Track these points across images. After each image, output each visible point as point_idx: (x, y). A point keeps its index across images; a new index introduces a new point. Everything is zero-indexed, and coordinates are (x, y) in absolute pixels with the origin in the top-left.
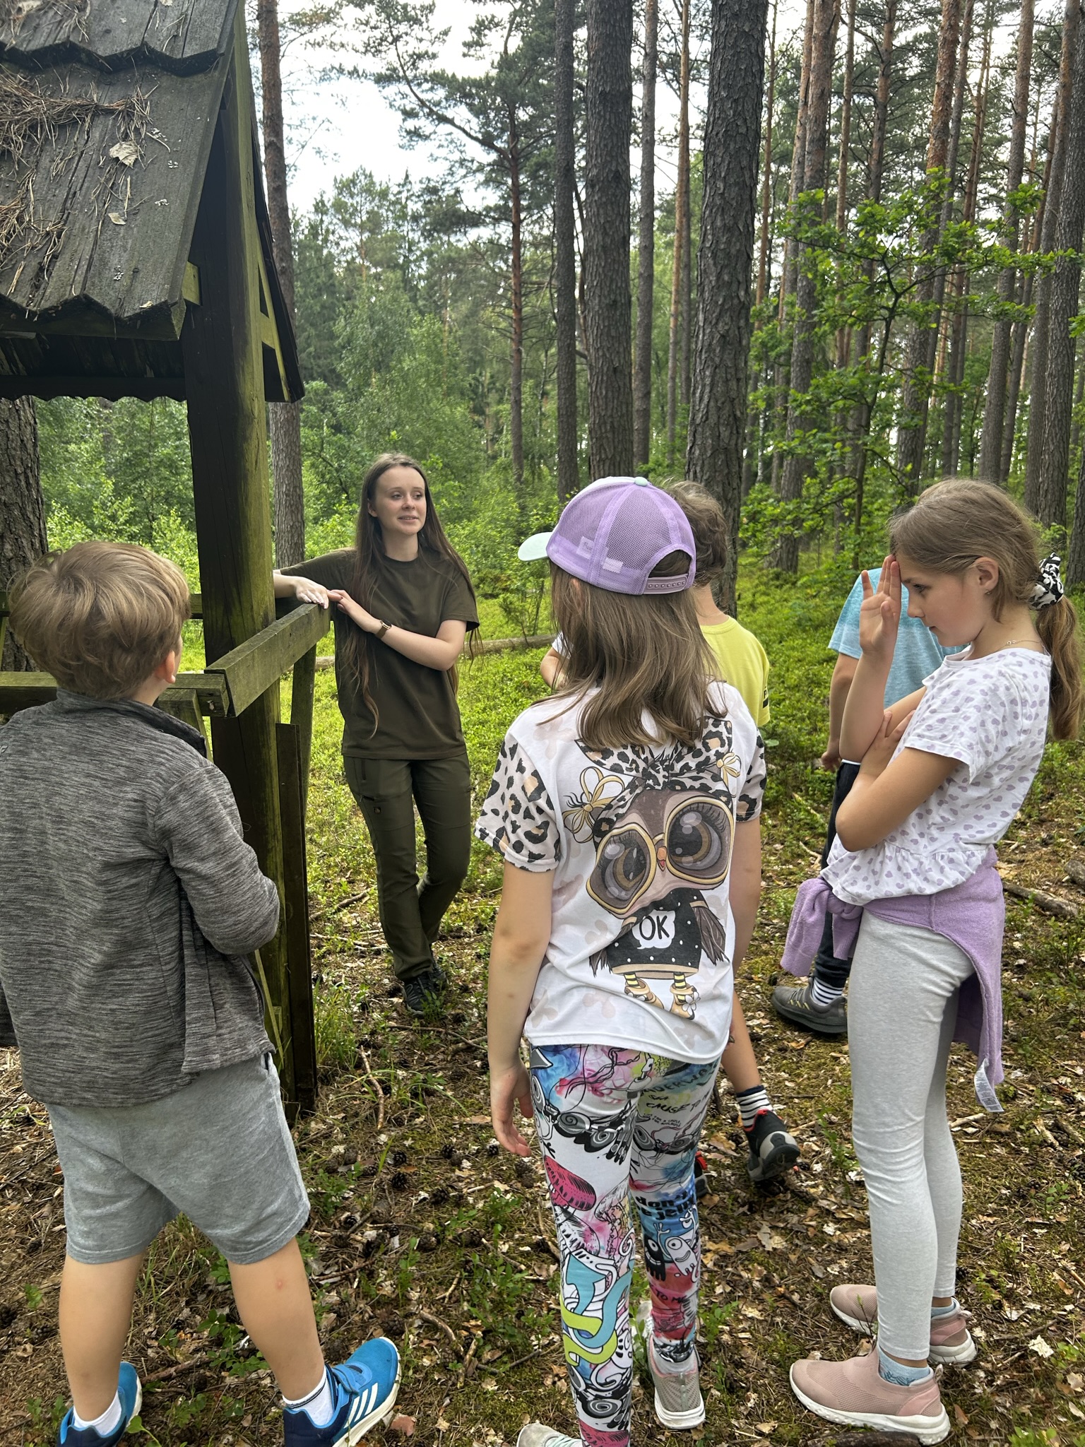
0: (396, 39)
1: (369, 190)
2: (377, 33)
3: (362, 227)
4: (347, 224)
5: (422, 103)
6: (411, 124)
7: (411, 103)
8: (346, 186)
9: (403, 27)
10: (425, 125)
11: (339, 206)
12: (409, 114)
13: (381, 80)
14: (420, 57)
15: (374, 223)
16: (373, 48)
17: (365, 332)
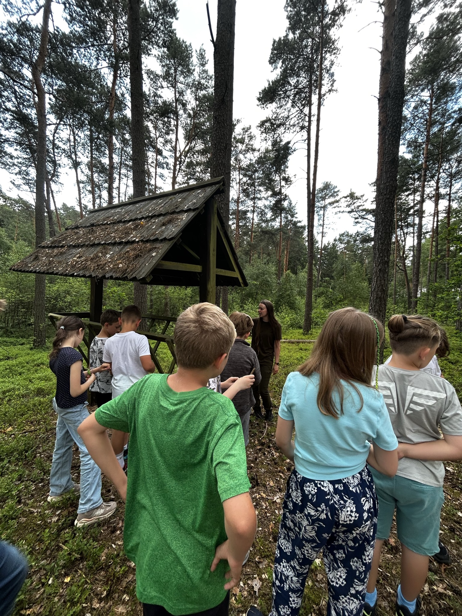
0: (354, 203)
1: (347, 235)
2: (350, 203)
3: (345, 243)
4: (341, 243)
5: (360, 216)
6: (357, 220)
7: (357, 216)
8: (342, 235)
9: (356, 201)
10: (360, 220)
11: (340, 239)
12: (356, 218)
13: (350, 212)
14: (360, 206)
15: (348, 242)
16: (348, 206)
17: (340, 267)
